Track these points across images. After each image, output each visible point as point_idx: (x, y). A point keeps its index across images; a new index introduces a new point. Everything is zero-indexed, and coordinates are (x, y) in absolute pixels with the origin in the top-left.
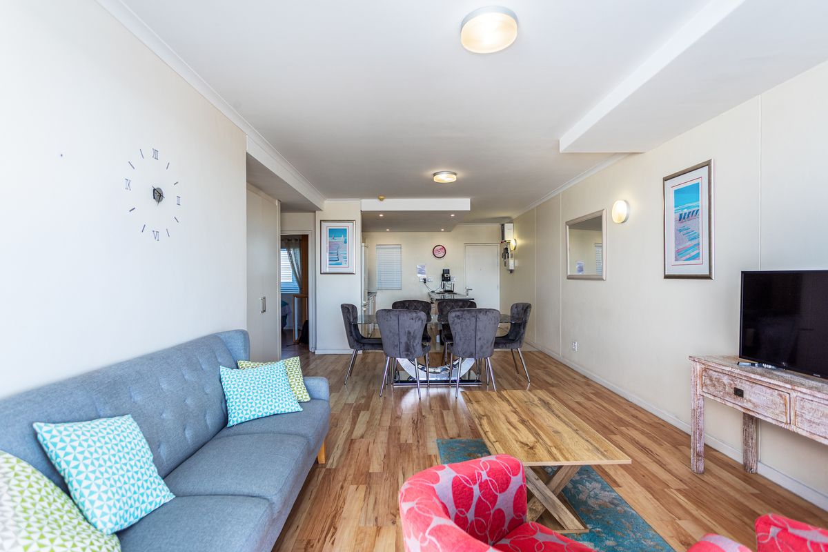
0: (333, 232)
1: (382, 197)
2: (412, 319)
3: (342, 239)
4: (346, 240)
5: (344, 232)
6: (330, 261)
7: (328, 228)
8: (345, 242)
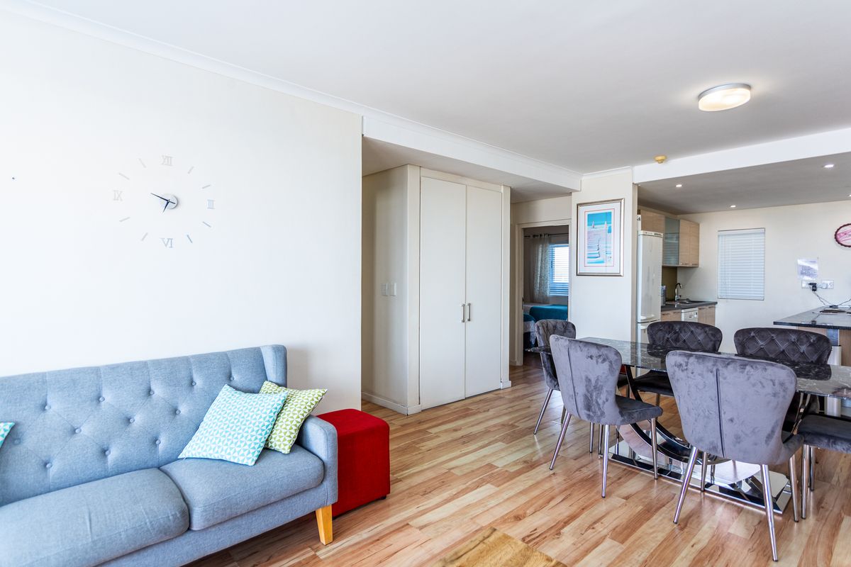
0: (592, 218)
1: (660, 158)
2: (591, 357)
3: (604, 227)
4: (610, 227)
5: (607, 216)
6: (589, 258)
7: (587, 213)
8: (610, 231)
